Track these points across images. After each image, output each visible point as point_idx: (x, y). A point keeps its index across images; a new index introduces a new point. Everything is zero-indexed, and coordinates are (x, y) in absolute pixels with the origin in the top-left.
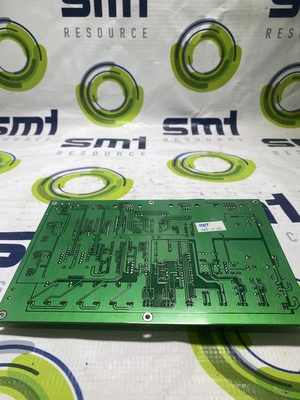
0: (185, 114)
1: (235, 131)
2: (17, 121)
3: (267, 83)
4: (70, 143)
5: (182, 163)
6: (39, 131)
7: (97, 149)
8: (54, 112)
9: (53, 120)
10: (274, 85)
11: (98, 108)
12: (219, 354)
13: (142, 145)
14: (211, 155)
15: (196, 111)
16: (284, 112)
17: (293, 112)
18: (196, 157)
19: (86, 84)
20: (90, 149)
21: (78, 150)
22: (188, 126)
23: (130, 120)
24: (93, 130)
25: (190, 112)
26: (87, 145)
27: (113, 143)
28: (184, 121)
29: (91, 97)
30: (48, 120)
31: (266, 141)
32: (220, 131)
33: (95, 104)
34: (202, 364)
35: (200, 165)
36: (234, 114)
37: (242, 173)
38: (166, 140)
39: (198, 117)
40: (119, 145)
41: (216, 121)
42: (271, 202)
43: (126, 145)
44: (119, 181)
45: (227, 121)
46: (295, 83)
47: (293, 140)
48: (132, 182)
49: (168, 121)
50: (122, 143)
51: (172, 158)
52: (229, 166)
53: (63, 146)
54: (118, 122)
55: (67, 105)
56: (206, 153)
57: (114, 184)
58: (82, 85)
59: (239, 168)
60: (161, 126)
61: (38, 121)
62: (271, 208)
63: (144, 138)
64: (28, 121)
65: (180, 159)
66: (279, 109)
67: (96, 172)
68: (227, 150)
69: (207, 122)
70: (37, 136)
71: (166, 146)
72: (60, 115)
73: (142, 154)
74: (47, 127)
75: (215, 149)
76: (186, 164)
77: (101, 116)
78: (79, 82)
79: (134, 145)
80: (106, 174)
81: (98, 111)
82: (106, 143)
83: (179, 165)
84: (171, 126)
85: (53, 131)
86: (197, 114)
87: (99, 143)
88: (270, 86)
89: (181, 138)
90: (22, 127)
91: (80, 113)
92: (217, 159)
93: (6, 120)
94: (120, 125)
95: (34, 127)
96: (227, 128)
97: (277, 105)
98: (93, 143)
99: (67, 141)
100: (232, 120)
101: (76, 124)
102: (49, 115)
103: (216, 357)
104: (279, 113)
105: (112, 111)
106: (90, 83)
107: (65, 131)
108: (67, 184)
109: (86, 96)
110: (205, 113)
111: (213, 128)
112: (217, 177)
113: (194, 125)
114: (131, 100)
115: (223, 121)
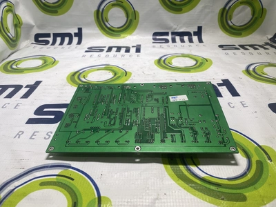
0: (167, 29)
1: (200, 40)
2: (56, 36)
3: (222, 7)
4: (91, 49)
5: (164, 61)
6: (70, 43)
7: (108, 53)
8: (80, 30)
9: (79, 35)
10: (227, 8)
11: (109, 26)
13: (138, 50)
14: (184, 56)
15: (175, 27)
16: (234, 27)
17: (240, 26)
18: (173, 58)
19: (101, 10)
20: (104, 54)
21: (95, 54)
22: (169, 37)
23: (130, 34)
24: (106, 41)
25: (170, 28)
26: (102, 50)
27: (119, 49)
28: (167, 34)
29: (104, 19)
30: (76, 35)
31: (221, 46)
32: (191, 41)
33: (107, 23)
34: (169, 175)
35: (176, 62)
36: (200, 28)
37: (203, 67)
38: (154, 47)
39: (176, 31)
40: (123, 50)
41: (188, 34)
42: (220, 85)
43: (128, 50)
44: (122, 73)
45: (195, 34)
46: (242, 6)
47: (239, 45)
48: (131, 73)
49: (155, 34)
50: (125, 49)
51: (158, 58)
52: (195, 62)
53: (86, 51)
54: (122, 35)
55: (88, 25)
56: (180, 55)
57: (119, 75)
58: (98, 11)
59: (201, 64)
60: (151, 37)
61: (69, 35)
62: (219, 88)
63: (140, 45)
64: (63, 36)
65: (163, 59)
66: (231, 24)
67: (108, 68)
68: (195, 53)
69: (182, 34)
70: (69, 46)
71: (153, 51)
72: (84, 31)
73: (138, 56)
74: (75, 40)
75: (186, 52)
76: (167, 62)
77: (111, 32)
78: (96, 8)
79: (133, 50)
80: (114, 69)
81: (109, 28)
82: (114, 49)
83: (162, 63)
84: (158, 37)
85: (79, 42)
86: (175, 29)
87: (110, 49)
88: (224, 8)
89: (164, 45)
90: (59, 40)
91: (97, 30)
92: (187, 58)
93: (48, 35)
94: (124, 37)
95: (67, 40)
96: (195, 38)
97: (229, 22)
98: (106, 49)
99: (88, 48)
100: (199, 33)
101: (95, 37)
102: (77, 31)
104: (230, 27)
105: (118, 28)
106: (103, 9)
107: (88, 42)
108: (89, 75)
110: (180, 28)
111: (186, 38)
112: (187, 69)
113: (173, 36)
114: (131, 20)
115: (192, 34)
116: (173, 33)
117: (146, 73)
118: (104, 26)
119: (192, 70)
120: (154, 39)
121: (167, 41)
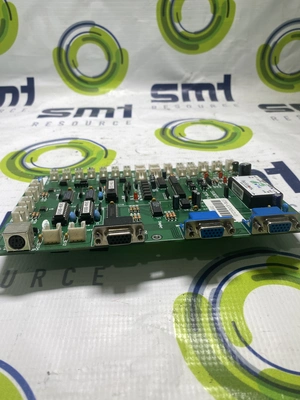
0: (174, 78)
1: (229, 97)
3: (264, 42)
5: (172, 131)
6: (14, 102)
7: (78, 119)
8: (31, 81)
9: (30, 89)
10: (271, 45)
11: (78, 74)
12: (212, 355)
13: (128, 113)
14: (204, 122)
15: (187, 75)
16: (282, 75)
17: (291, 74)
18: (187, 125)
19: (64, 47)
20: (69, 120)
21: (55, 121)
22: (179, 93)
23: (115, 87)
24: (73, 98)
25: (180, 77)
26: (66, 115)
27: (95, 112)
28: (174, 87)
29: (71, 63)
30: (24, 89)
31: (263, 106)
32: (213, 97)
33: (75, 70)
35: (191, 133)
36: (228, 78)
37: (238, 141)
38: (154, 108)
39: (189, 82)
40: (102, 114)
41: (209, 87)
42: (270, 171)
43: (110, 114)
44: (100, 153)
45: (220, 86)
46: (294, 42)
47: (293, 105)
48: (114, 153)
49: (156, 87)
50: (105, 111)
51: (160, 127)
52: (223, 133)
53: (40, 116)
54: (101, 89)
55: (44, 72)
56: (197, 120)
57: (94, 156)
58: (60, 49)
59: (234, 135)
60: (148, 92)
61: (13, 91)
62: (270, 177)
63: (130, 106)
64: (2, 91)
65: (170, 127)
66: (277, 71)
67: (75, 143)
68: (220, 117)
69: (199, 88)
70: (12, 107)
71: (153, 114)
72: (37, 84)
73: (127, 123)
74: (23, 97)
75: (207, 115)
76: (176, 132)
77: (83, 84)
78: (55, 45)
80: (85, 145)
81: (79, 78)
82: (88, 112)
83: (168, 134)
84: (160, 93)
86: (188, 79)
87: (80, 112)
88: (266, 45)
89: (171, 105)
91: (59, 82)
92: (209, 127)
94: (104, 93)
95: (9, 97)
96: (220, 94)
97: (274, 67)
98: (74, 112)
99: (44, 111)
100: (226, 85)
101: (55, 93)
102: (25, 83)
103: (209, 358)
104: (276, 76)
105: (94, 77)
106: (68, 46)
107: (43, 102)
108: (41, 157)
109: (64, 62)
110: (196, 77)
111: (205, 94)
112: (210, 145)
113: (185, 91)
114: (115, 65)
115: (216, 87)
117: (142, 152)
118: (70, 75)
119: (220, 147)
120: (154, 96)
121: (175, 98)
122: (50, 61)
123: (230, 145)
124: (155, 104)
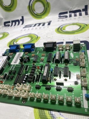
0: (66, 10)
1: (86, 14)
2: (12, 22)
5: (61, 28)
8: (23, 17)
11: (36, 13)
13: (49, 24)
14: (74, 24)
15: (71, 8)
22: (68, 15)
25: (68, 9)
28: (66, 13)
30: (21, 20)
32: (80, 15)
33: (34, 12)
35: (67, 29)
38: (58, 21)
39: (72, 10)
41: (79, 11)
45: (83, 10)
49: (60, 14)
50: (42, 24)
53: (24, 28)
55: (26, 14)
56: (71, 24)
57: (33, 39)
58: (29, 6)
59: (83, 28)
60: (57, 16)
63: (51, 21)
64: (15, 21)
65: (61, 27)
67: (30, 35)
69: (75, 12)
70: (18, 26)
72: (24, 18)
73: (48, 27)
74: (21, 22)
77: (37, 16)
79: (46, 24)
81: (36, 14)
82: (37, 25)
84: (61, 15)
86: (71, 9)
89: (64, 19)
91: (30, 16)
92: (75, 25)
93: (9, 22)
94: (44, 18)
95: (17, 23)
96: (83, 13)
98: (33, 25)
99: (25, 26)
101: (30, 20)
102: (21, 18)
105: (40, 13)
106: (32, 4)
107: (26, 23)
109: (31, 9)
110: (74, 8)
111: (78, 14)
112: (73, 32)
113: (70, 14)
114: (46, 8)
115: (82, 11)
116: (70, 12)
117: (48, 37)
118: (33, 14)
119: (76, 33)
120: (60, 17)
121: (66, 17)
122: (27, 10)
123: (80, 32)
124: (59, 20)
